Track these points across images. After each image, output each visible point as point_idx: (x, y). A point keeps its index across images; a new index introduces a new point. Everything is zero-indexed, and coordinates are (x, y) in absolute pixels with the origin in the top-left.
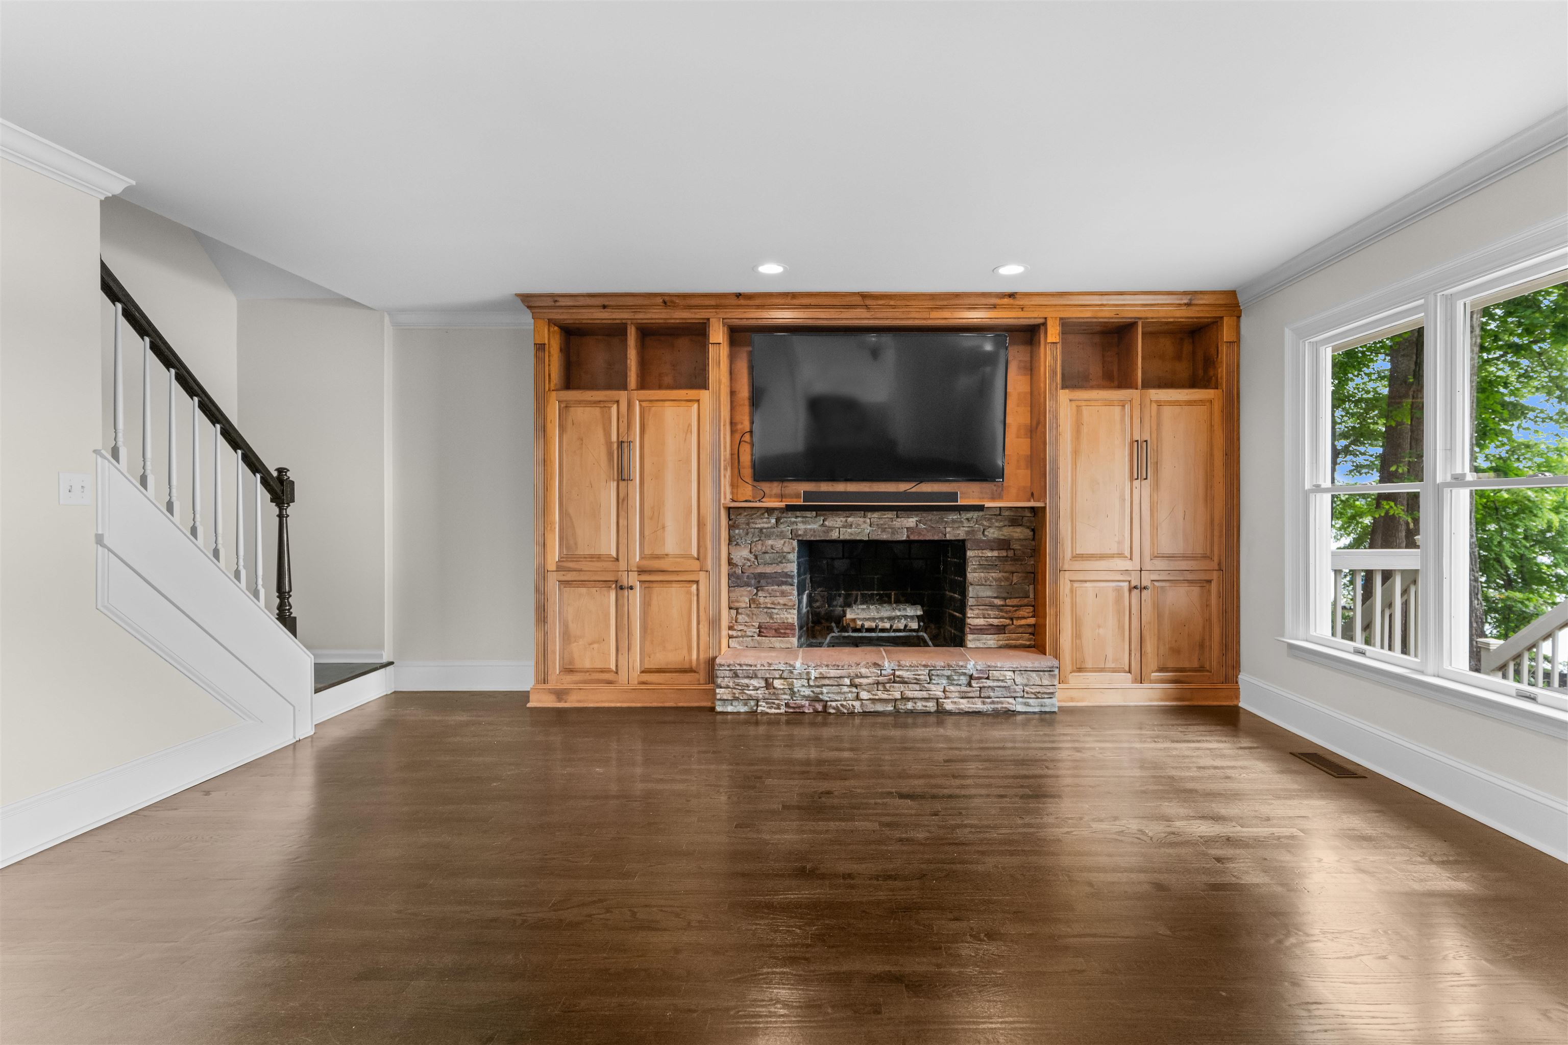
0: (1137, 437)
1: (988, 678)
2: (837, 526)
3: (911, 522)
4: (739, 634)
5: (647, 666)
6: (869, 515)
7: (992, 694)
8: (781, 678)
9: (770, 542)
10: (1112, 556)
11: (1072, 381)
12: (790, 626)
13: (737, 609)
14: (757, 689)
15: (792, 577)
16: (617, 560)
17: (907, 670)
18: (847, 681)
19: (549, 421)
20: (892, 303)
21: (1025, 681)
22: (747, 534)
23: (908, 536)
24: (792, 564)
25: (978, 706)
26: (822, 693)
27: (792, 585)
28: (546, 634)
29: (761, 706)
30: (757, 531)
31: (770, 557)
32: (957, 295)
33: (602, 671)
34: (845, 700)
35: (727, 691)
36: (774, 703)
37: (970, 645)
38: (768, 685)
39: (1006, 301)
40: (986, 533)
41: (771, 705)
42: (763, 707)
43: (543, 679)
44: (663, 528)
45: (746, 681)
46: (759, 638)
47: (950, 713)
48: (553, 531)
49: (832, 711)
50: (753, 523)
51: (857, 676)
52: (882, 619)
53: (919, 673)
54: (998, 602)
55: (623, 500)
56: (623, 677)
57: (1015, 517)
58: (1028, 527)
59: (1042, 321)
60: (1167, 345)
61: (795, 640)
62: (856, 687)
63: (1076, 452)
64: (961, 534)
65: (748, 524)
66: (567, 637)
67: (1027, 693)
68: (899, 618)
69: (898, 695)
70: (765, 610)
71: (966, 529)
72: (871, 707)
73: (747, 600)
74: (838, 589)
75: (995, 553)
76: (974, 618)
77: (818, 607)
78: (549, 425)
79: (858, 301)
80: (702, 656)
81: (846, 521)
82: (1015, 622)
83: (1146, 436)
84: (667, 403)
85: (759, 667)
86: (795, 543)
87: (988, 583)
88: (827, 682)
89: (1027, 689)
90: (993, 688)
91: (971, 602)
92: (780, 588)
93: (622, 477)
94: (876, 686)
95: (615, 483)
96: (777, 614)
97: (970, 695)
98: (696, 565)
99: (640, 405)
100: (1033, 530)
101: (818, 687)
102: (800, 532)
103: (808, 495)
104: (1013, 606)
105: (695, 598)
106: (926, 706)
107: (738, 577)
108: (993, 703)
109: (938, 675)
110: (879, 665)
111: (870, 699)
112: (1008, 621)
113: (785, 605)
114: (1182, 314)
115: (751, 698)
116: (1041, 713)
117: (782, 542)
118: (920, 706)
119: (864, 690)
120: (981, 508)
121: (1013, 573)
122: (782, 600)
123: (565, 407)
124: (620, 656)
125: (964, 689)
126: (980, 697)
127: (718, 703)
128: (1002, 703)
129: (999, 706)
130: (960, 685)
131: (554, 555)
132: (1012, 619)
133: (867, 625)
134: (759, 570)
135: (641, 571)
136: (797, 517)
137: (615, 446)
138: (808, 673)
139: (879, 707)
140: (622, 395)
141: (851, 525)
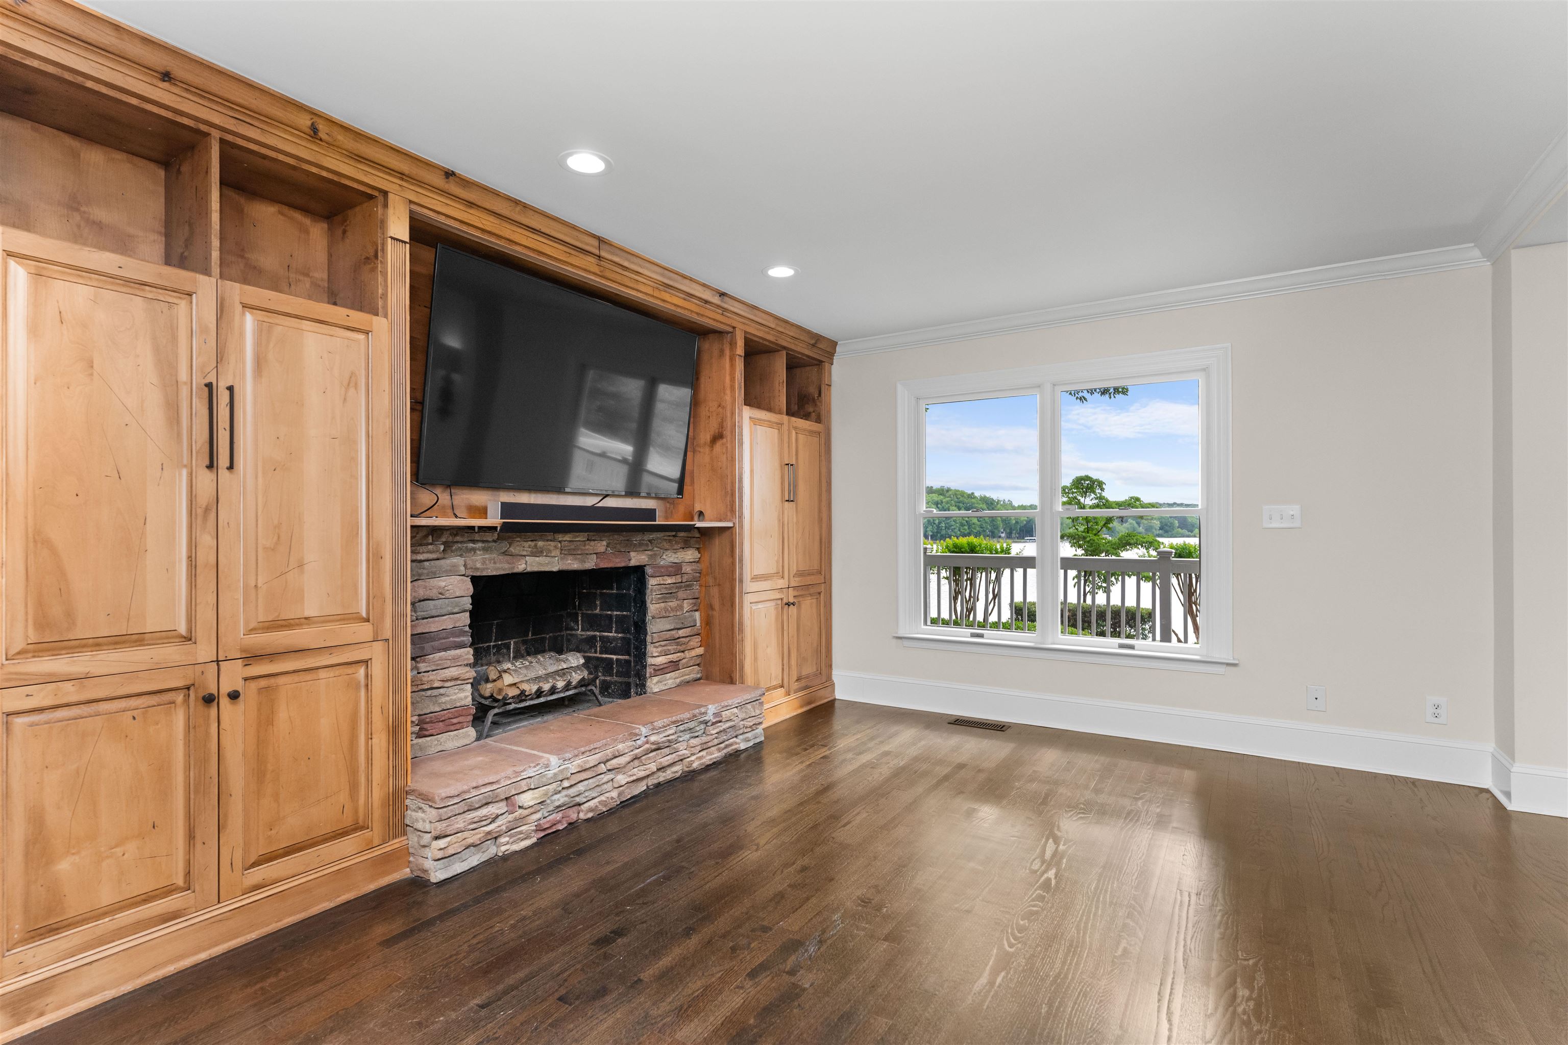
0: (787, 460)
1: (721, 721)
2: (525, 553)
5: (262, 849)
6: (560, 537)
7: (724, 738)
8: (528, 790)
9: (437, 582)
10: (773, 575)
11: (746, 399)
12: (459, 711)
14: (496, 819)
15: (464, 634)
17: (659, 733)
18: (604, 767)
20: (626, 263)
23: (596, 564)
24: (464, 615)
25: (715, 755)
26: (578, 794)
27: (464, 646)
29: (502, 844)
31: (435, 606)
33: (149, 898)
34: (602, 795)
36: (522, 833)
38: (513, 807)
39: (716, 299)
40: (664, 557)
41: (515, 838)
42: (507, 845)
44: (301, 566)
46: (420, 740)
47: (694, 773)
49: (588, 816)
53: (670, 732)
54: (675, 635)
56: (204, 891)
57: (687, 538)
58: (697, 549)
59: (731, 330)
62: (614, 771)
63: (752, 471)
64: (642, 559)
67: (746, 728)
68: (566, 672)
69: (652, 768)
71: (647, 553)
72: (629, 793)
75: (673, 580)
76: (652, 658)
81: (536, 546)
82: (687, 655)
85: (502, 782)
86: (468, 582)
87: (667, 614)
88: (584, 775)
89: (746, 723)
90: (724, 731)
91: (654, 638)
92: (449, 653)
93: (207, 459)
94: (632, 763)
96: (446, 695)
97: (708, 745)
99: (248, 320)
100: (700, 552)
101: (573, 786)
102: (477, 566)
103: (507, 510)
104: (686, 637)
105: (363, 692)
106: (674, 772)
108: (725, 747)
110: (635, 735)
112: (682, 655)
113: (458, 679)
115: (487, 838)
116: (753, 747)
117: (453, 581)
118: (670, 773)
119: (621, 773)
121: (684, 600)
122: (454, 673)
123: (35, 275)
124: (197, 846)
126: (716, 744)
127: (437, 864)
128: (732, 745)
129: (730, 749)
132: (684, 652)
135: (249, 657)
136: (473, 541)
137: (185, 390)
138: (564, 771)
139: (635, 791)
141: (541, 552)
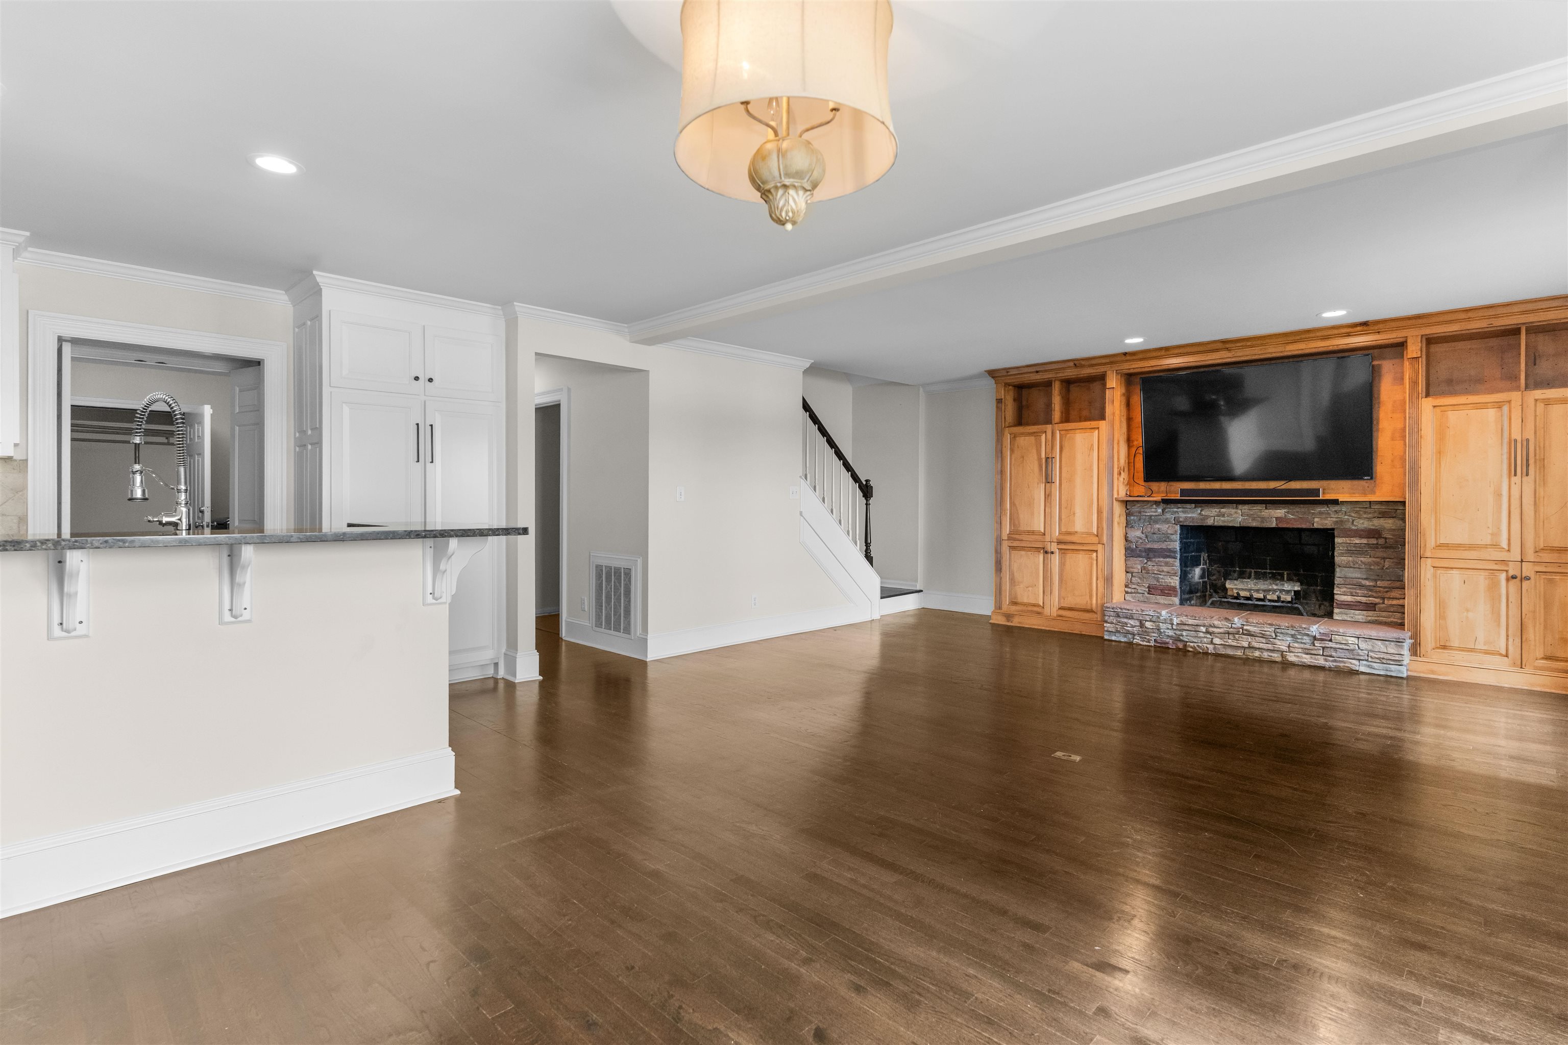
0: (1518, 437)
1: (1331, 640)
2: (1212, 515)
3: (1280, 512)
4: (1133, 591)
6: (1240, 506)
7: (1334, 654)
8: (1151, 621)
9: (1157, 526)
11: (1437, 390)
13: (1132, 573)
14: (1133, 627)
15: (1175, 552)
16: (1044, 534)
17: (1255, 626)
18: (1204, 629)
19: (1004, 446)
20: (1249, 344)
21: (1370, 648)
22: (1140, 520)
23: (1277, 524)
24: (1175, 543)
25: (1321, 661)
26: (1182, 636)
27: (1175, 558)
28: (1001, 578)
29: (1136, 639)
30: (1147, 518)
31: (1157, 537)
33: (1034, 605)
34: (1201, 643)
35: (1112, 625)
36: (1146, 638)
37: (1336, 617)
38: (1142, 625)
41: (1143, 639)
42: (1138, 640)
43: (998, 606)
45: (1125, 620)
46: (1148, 595)
47: (1293, 665)
48: (1006, 515)
49: (1191, 649)
50: (1144, 512)
51: (1211, 626)
52: (1258, 591)
53: (1266, 629)
54: (1367, 583)
55: (1048, 496)
57: (1387, 510)
58: (1394, 519)
59: (1401, 340)
61: (1177, 600)
62: (1211, 634)
63: (1439, 453)
64: (1328, 523)
65: (1140, 512)
66: (1014, 582)
67: (1371, 657)
68: (1274, 591)
69: (1246, 644)
70: (1153, 575)
71: (1334, 519)
72: (1222, 651)
73: (1139, 567)
74: (1233, 566)
75: (1364, 541)
76: (1341, 595)
77: (1215, 580)
78: (1004, 449)
79: (1220, 346)
80: (1098, 602)
81: (1220, 511)
82: (1386, 602)
83: (1529, 437)
84: (1078, 431)
85: (1134, 612)
86: (1178, 528)
87: (1357, 566)
88: (1187, 628)
89: (1371, 654)
90: (1335, 649)
91: (1337, 581)
92: (1165, 560)
93: (1048, 481)
94: (1227, 635)
95: (1044, 484)
96: (1162, 579)
97: (1313, 652)
98: (1095, 540)
99: (1060, 433)
101: (1180, 630)
102: (1181, 519)
103: (1184, 492)
104: (1385, 588)
105: (1095, 562)
106: (1271, 656)
107: (1132, 550)
108: (1335, 661)
109: (1282, 633)
110: (1229, 620)
111: (1221, 644)
112: (1377, 600)
113: (1168, 572)
115: (1128, 632)
116: (1387, 676)
117: (1167, 526)
118: (1266, 655)
119: (1217, 637)
120: (1356, 502)
121: (1384, 558)
122: (1166, 569)
123: (1014, 437)
124: (1045, 597)
125: (1307, 646)
126: (1323, 655)
127: (1106, 633)
128: (1345, 662)
129: (1342, 665)
130: (1305, 644)
131: (1006, 530)
132: (1383, 599)
133: (1242, 594)
134: (1148, 546)
135: (1059, 542)
136: (1178, 508)
137: (1044, 461)
138: (1171, 620)
139: (1230, 652)
140: (1049, 428)
141: (1224, 515)
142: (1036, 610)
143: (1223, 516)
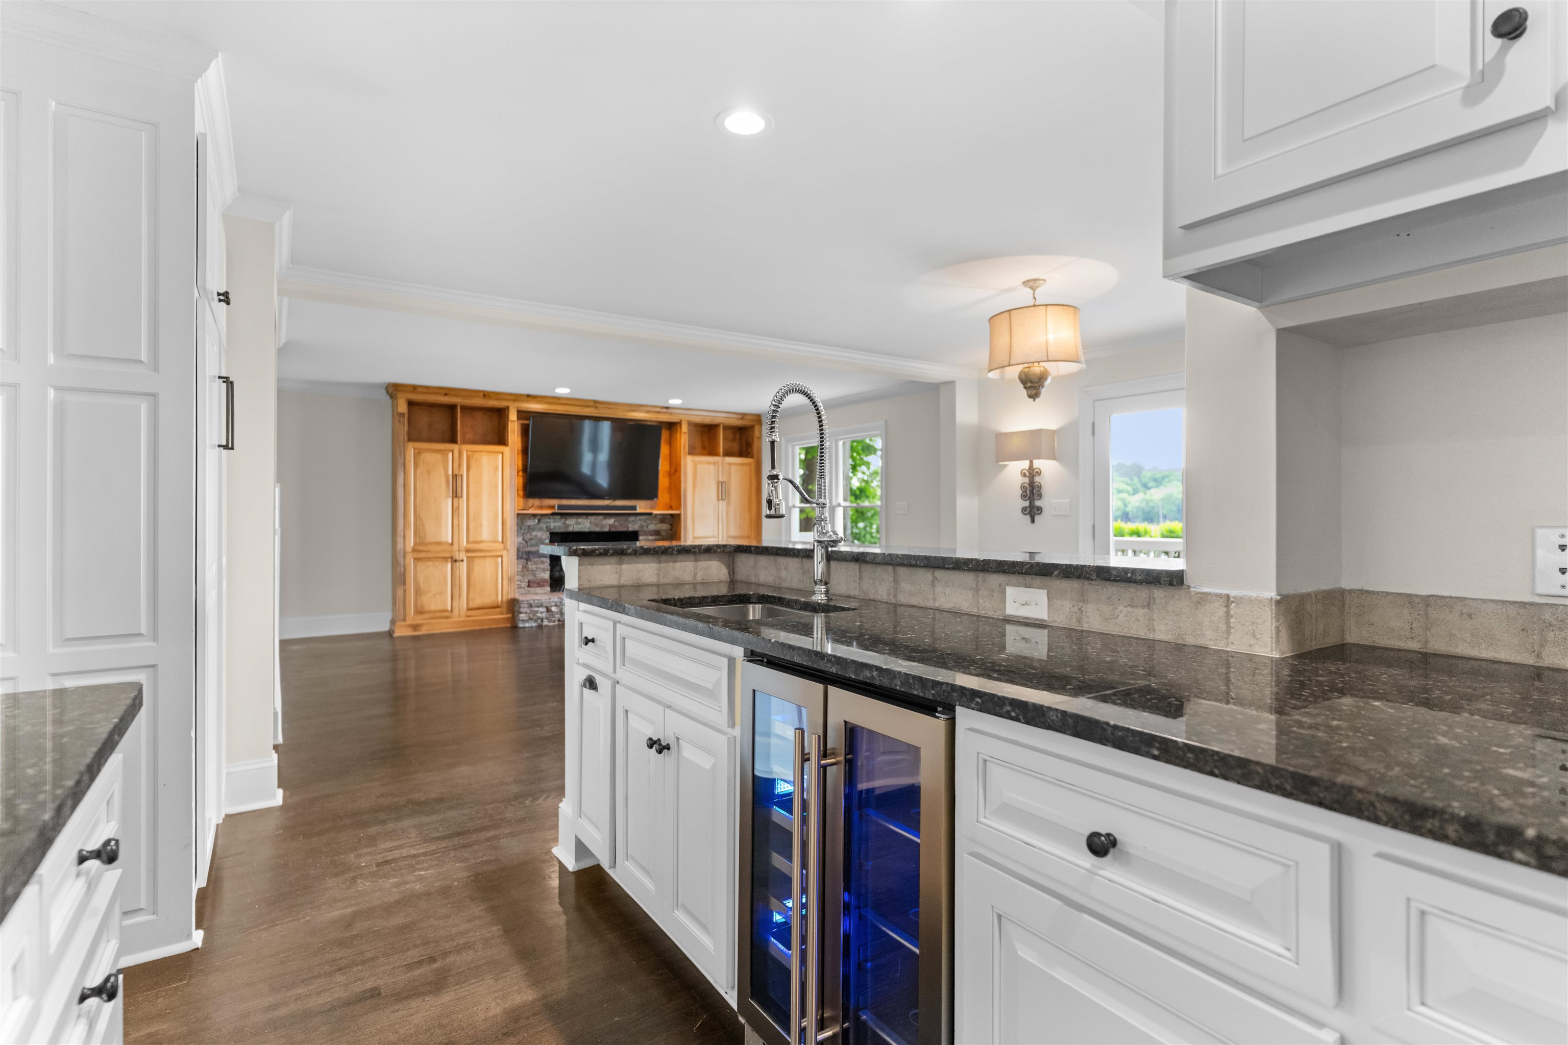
0: (721, 480)
2: (572, 524)
3: (611, 521)
4: (517, 586)
5: (471, 606)
6: (590, 517)
8: (556, 606)
9: (535, 533)
10: (710, 537)
11: (692, 452)
12: (545, 581)
14: (541, 613)
16: (452, 544)
19: (407, 461)
23: (609, 529)
27: (547, 557)
28: (405, 591)
30: (527, 527)
31: (535, 542)
32: (642, 406)
33: (442, 611)
35: (525, 615)
38: (548, 610)
39: (664, 410)
40: (649, 527)
41: (550, 621)
42: (545, 623)
43: (403, 618)
44: (481, 525)
45: (536, 609)
46: (528, 588)
48: (410, 527)
50: (530, 523)
55: (456, 509)
56: (456, 612)
57: (663, 519)
58: (669, 524)
59: (678, 421)
60: (730, 434)
61: (548, 589)
63: (694, 487)
64: (636, 527)
65: (528, 524)
66: (418, 592)
70: (531, 573)
71: (639, 525)
73: (524, 566)
75: (654, 538)
78: (407, 464)
79: (592, 404)
80: (505, 598)
81: (577, 521)
83: (724, 480)
84: (484, 453)
85: (544, 601)
86: (548, 534)
92: (541, 559)
93: (456, 495)
95: (450, 500)
96: (539, 574)
98: (502, 546)
99: (467, 454)
100: (671, 525)
102: (552, 528)
103: (561, 507)
105: (500, 565)
107: (521, 554)
113: (543, 569)
114: (739, 423)
115: (539, 618)
117: (540, 533)
120: (650, 514)
122: (541, 566)
123: (418, 453)
124: (453, 602)
127: (520, 622)
131: (411, 542)
134: (529, 549)
135: (467, 551)
136: (550, 519)
137: (451, 477)
140: (455, 447)
142: (444, 614)
143: (580, 524)
